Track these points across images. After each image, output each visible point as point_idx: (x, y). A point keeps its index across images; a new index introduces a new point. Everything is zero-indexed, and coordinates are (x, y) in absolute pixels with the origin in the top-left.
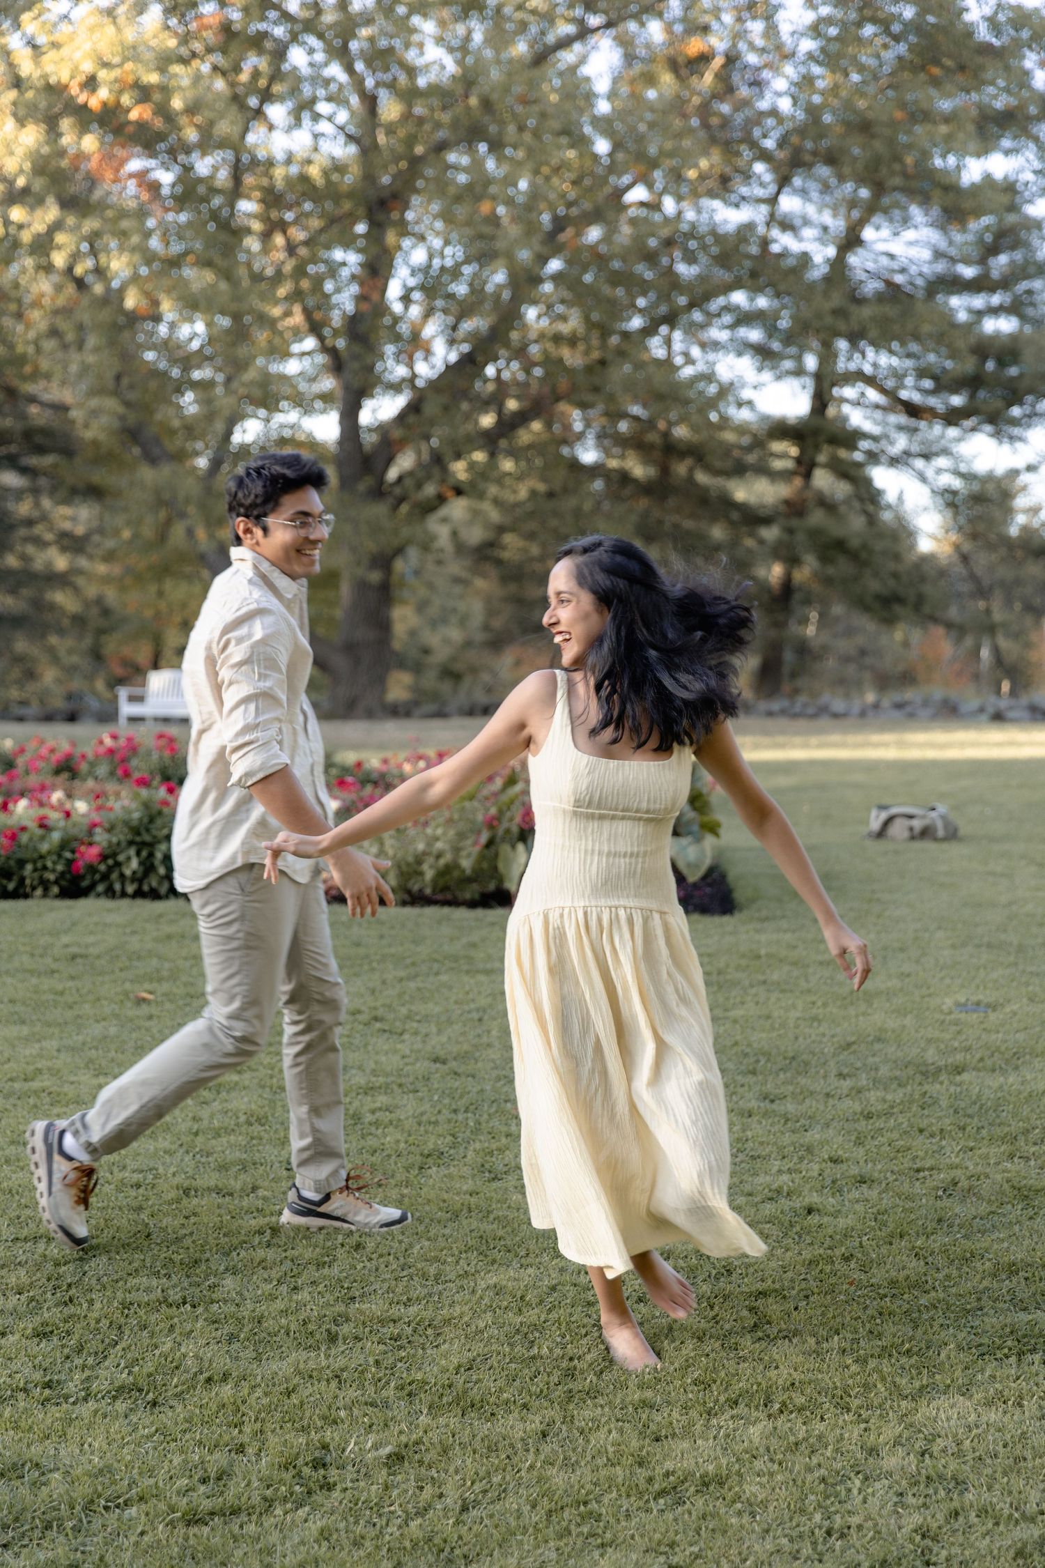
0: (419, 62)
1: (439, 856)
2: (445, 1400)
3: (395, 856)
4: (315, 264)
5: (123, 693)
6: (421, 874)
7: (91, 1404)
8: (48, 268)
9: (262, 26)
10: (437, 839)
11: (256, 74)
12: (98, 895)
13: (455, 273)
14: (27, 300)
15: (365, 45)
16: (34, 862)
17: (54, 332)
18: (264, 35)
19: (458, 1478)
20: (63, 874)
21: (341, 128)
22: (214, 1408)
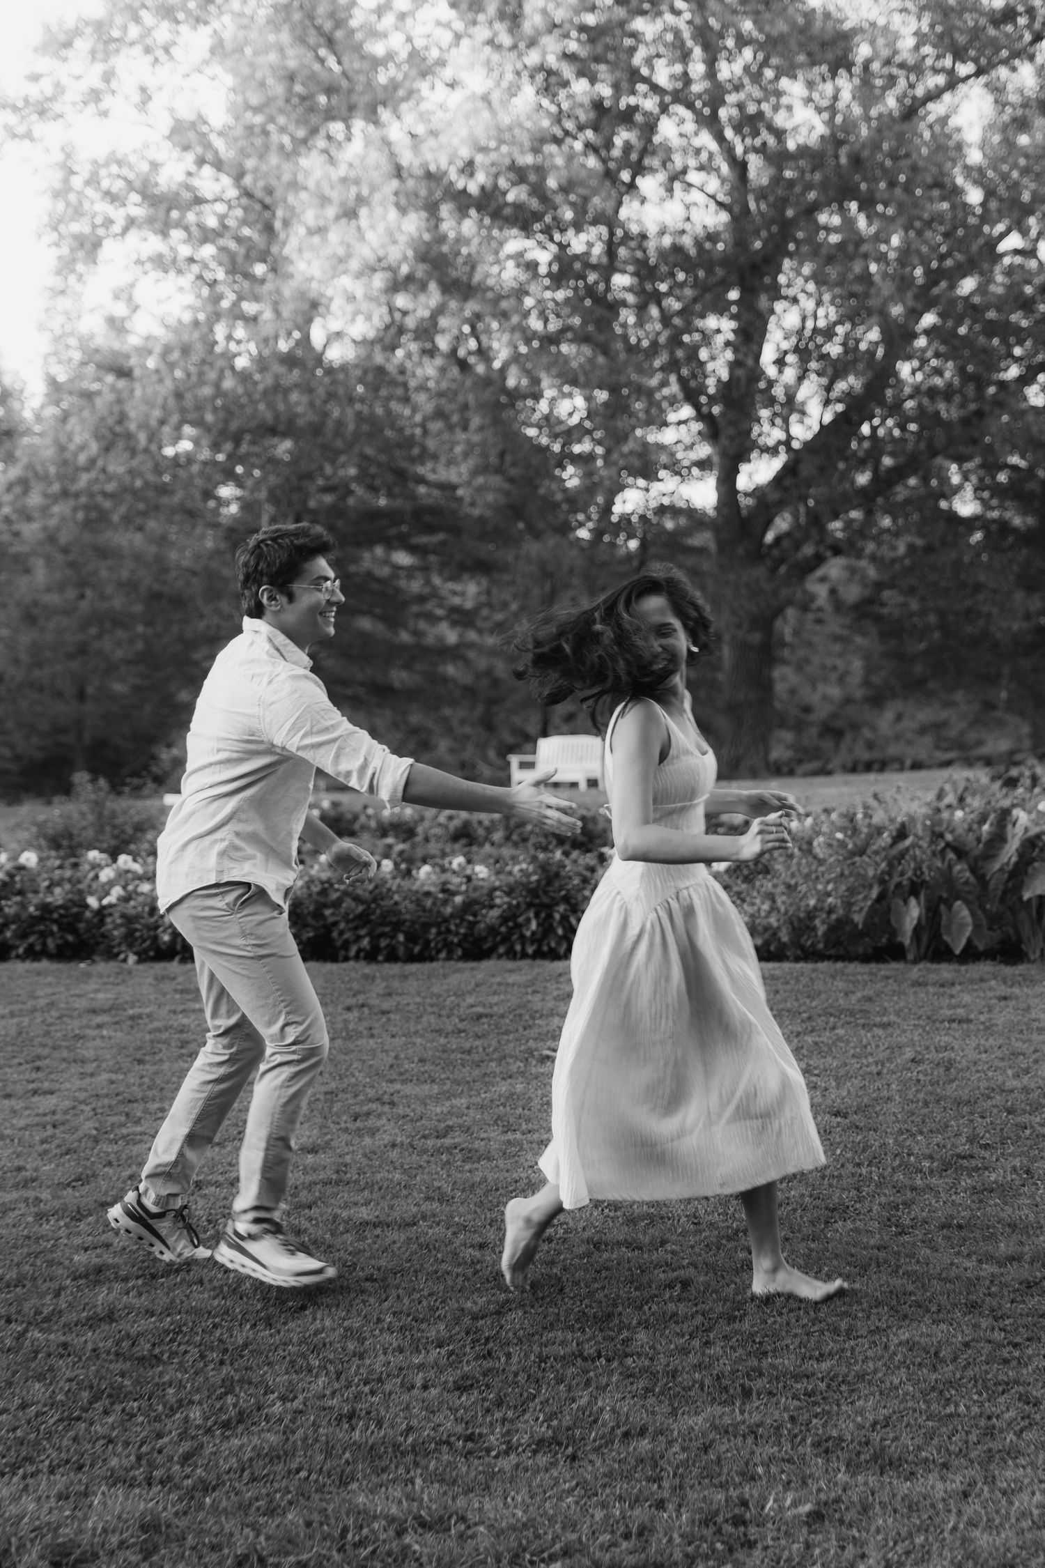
0: (788, 125)
1: (830, 912)
2: (862, 1457)
3: (787, 912)
4: (690, 333)
5: (514, 760)
6: (814, 929)
7: (513, 1458)
8: (431, 352)
9: (632, 100)
10: (828, 895)
11: (628, 148)
12: (500, 957)
13: (829, 333)
14: (413, 383)
15: (734, 112)
16: (438, 925)
17: (439, 414)
18: (634, 109)
19: (879, 1537)
20: (465, 935)
21: (713, 197)
22: (633, 1462)
